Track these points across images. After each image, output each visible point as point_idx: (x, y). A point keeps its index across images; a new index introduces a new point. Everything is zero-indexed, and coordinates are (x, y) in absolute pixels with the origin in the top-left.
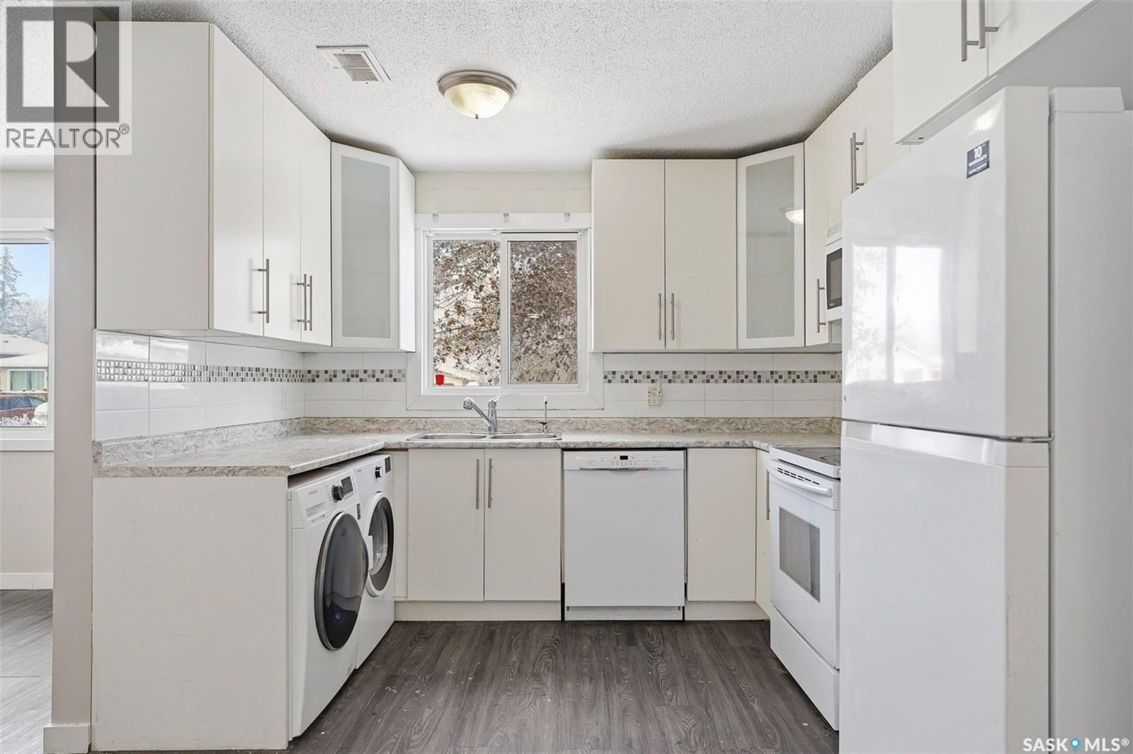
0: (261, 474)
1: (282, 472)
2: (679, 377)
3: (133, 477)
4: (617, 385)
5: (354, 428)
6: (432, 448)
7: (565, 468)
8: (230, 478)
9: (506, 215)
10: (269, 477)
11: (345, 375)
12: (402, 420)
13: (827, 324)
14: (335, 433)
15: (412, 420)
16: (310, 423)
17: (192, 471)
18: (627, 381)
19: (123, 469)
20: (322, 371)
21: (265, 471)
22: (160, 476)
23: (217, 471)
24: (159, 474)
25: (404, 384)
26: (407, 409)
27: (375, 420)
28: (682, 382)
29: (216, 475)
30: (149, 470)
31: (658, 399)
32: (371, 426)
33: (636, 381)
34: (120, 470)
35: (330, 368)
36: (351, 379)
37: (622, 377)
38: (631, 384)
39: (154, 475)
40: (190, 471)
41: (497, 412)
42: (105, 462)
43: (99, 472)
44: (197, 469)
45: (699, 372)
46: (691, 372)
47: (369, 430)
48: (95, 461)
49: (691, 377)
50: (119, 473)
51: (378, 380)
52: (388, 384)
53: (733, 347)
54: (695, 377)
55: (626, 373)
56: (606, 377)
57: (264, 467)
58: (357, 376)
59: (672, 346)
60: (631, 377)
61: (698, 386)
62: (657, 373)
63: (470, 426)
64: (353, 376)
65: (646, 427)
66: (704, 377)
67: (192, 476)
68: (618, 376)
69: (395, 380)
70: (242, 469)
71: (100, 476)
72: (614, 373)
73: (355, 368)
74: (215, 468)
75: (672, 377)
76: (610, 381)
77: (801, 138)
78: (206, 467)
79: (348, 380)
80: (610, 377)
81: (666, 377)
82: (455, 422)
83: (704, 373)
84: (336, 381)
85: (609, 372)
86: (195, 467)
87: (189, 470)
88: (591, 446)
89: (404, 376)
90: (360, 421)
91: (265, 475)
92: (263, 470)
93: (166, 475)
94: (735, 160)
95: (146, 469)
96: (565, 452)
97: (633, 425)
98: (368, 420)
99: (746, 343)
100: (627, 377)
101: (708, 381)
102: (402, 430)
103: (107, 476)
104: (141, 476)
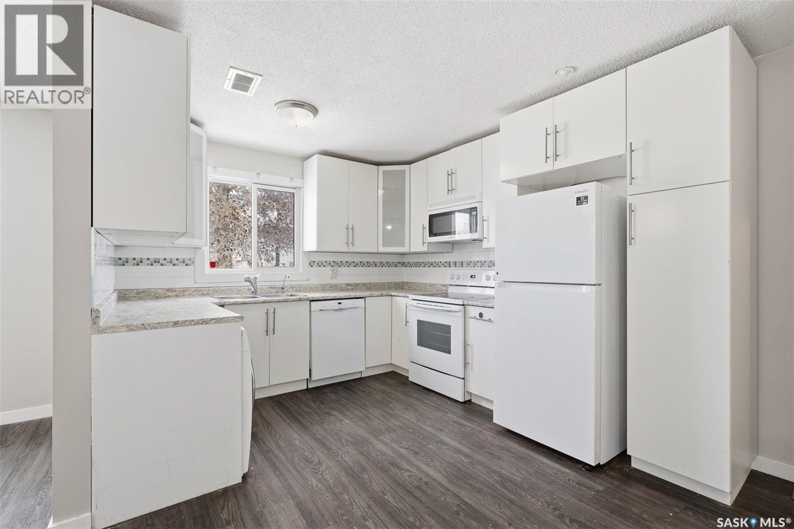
0: (225, 322)
1: (238, 319)
2: (343, 264)
3: (128, 331)
4: (315, 268)
5: (158, 296)
6: (241, 304)
7: (312, 310)
8: (204, 326)
9: (258, 174)
10: (230, 323)
11: (150, 261)
12: (193, 289)
13: (427, 243)
14: (142, 299)
15: (200, 289)
16: (122, 293)
17: (176, 324)
18: (320, 266)
19: (120, 327)
20: (131, 258)
21: (227, 320)
22: (152, 329)
23: (194, 322)
24: (150, 328)
25: (193, 267)
26: (195, 283)
27: (173, 290)
28: (345, 266)
29: (193, 325)
30: (142, 326)
31: (334, 275)
32: (170, 294)
33: (324, 266)
34: (117, 328)
35: (138, 256)
36: (154, 264)
37: (318, 264)
38: (322, 267)
39: (146, 329)
40: (175, 324)
41: (257, 283)
42: (102, 323)
43: (98, 330)
44: (180, 322)
45: (352, 262)
46: (349, 262)
47: (169, 296)
48: (94, 323)
49: (348, 264)
50: (116, 329)
51: (174, 265)
52: (183, 267)
53: (375, 251)
54: (350, 264)
55: (320, 262)
56: (310, 264)
57: (227, 317)
58: (159, 262)
59: (352, 249)
60: (322, 264)
61: (351, 268)
62: (334, 262)
63: (237, 291)
64: (155, 262)
65: (329, 289)
66: (354, 264)
67: (176, 327)
68: (316, 263)
69: (187, 265)
70: (212, 320)
71: (99, 333)
72: (314, 262)
73: (157, 257)
74: (193, 321)
75: (340, 264)
76: (312, 266)
77: (409, 163)
78: (186, 321)
79: (152, 265)
80: (312, 264)
81: (338, 264)
82: (228, 289)
83: (354, 262)
84: (142, 265)
85: (312, 262)
86: (178, 321)
87: (173, 324)
88: (325, 298)
89: (193, 262)
90: (162, 290)
91: (228, 322)
92: (226, 319)
93: (156, 328)
94: (377, 167)
95: (139, 325)
96: (312, 302)
97: (324, 288)
98: (168, 290)
99: (382, 249)
100: (320, 264)
101: (356, 266)
102: (193, 295)
103: (106, 333)
104: (135, 330)
